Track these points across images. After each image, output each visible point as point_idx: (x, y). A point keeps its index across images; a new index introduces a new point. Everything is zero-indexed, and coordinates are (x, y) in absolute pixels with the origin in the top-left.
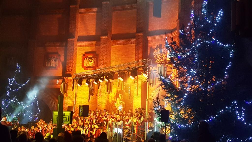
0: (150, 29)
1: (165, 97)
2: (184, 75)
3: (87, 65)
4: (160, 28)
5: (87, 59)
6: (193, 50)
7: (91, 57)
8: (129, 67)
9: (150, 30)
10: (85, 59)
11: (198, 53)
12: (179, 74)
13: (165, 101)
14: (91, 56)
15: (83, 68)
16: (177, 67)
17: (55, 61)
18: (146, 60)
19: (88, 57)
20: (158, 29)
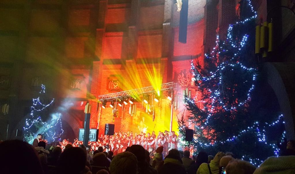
0: (175, 54)
5: (111, 82)
6: (218, 73)
8: (154, 90)
11: (222, 76)
12: (204, 96)
14: (116, 79)
15: (107, 91)
16: (202, 89)
18: (171, 83)
19: (113, 80)
20: (183, 54)
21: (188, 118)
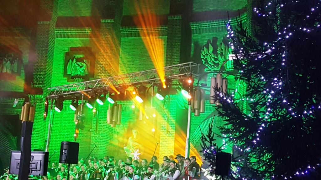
0: (196, 8)
1: (223, 130)
2: (260, 91)
3: (73, 72)
4: (215, 8)
5: (72, 61)
6: (278, 45)
7: (81, 58)
8: (154, 78)
9: (196, 11)
10: (70, 61)
11: (287, 51)
12: (251, 90)
13: (224, 137)
14: (81, 56)
15: (65, 78)
16: (247, 77)
17: (12, 63)
18: (188, 64)
19: (76, 57)
20: (211, 9)
21: (221, 130)
